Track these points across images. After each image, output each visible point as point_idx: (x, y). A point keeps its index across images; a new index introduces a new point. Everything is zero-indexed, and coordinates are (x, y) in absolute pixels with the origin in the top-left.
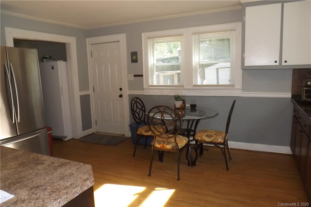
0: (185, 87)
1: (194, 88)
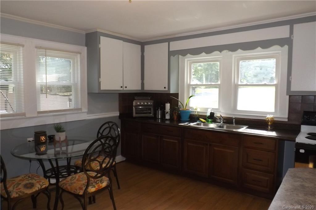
0: (27, 116)
1: (39, 115)
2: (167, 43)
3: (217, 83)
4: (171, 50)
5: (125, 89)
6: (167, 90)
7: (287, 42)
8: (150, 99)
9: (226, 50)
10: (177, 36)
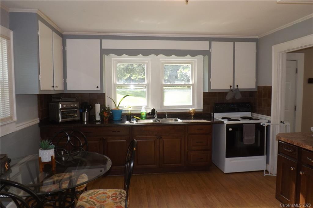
2: (99, 40)
3: (143, 83)
4: (103, 48)
5: (56, 89)
6: (100, 90)
7: (207, 53)
8: (75, 100)
9: (161, 54)
10: (111, 34)
